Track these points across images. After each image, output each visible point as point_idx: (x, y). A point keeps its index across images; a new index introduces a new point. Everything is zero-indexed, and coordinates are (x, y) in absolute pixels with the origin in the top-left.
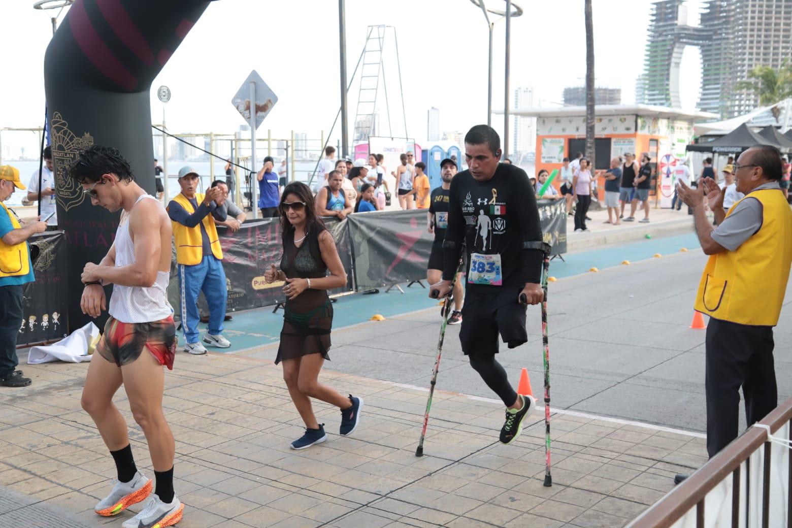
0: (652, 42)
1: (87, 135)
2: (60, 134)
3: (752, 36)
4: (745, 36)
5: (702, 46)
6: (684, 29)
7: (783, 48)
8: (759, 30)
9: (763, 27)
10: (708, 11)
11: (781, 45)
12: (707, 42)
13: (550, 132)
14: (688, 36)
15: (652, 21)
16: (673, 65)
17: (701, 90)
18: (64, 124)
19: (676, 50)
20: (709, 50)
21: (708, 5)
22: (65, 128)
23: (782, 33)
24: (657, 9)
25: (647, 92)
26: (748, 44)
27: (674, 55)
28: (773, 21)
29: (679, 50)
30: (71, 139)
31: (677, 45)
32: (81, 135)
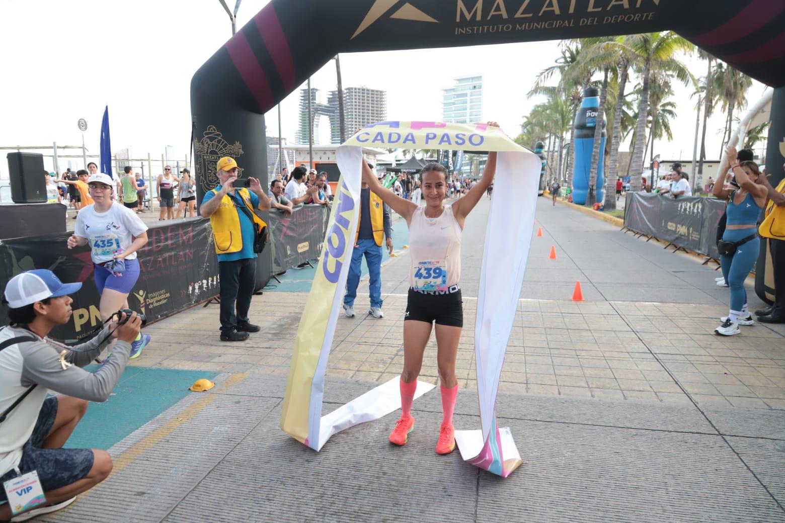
0: (303, 112)
1: (238, 143)
2: (213, 142)
3: (356, 112)
4: (352, 112)
5: (330, 116)
6: (320, 106)
7: (372, 119)
8: (359, 109)
9: (361, 107)
10: (331, 96)
11: (370, 118)
12: (332, 114)
13: (304, 159)
14: (323, 110)
15: (302, 100)
16: (315, 126)
17: (331, 141)
18: (219, 135)
19: (316, 117)
20: (334, 119)
21: (331, 93)
22: (220, 138)
23: (370, 112)
24: (304, 93)
25: (301, 140)
26: (354, 117)
27: (315, 120)
28: (366, 104)
29: (318, 118)
30: (225, 146)
31: (316, 114)
32: (232, 143)
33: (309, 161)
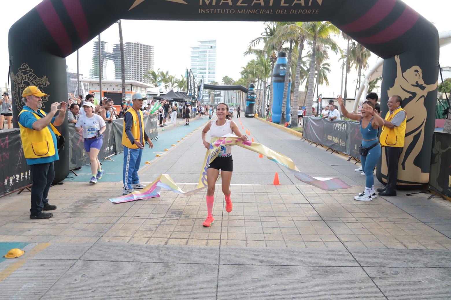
0: (95, 57)
1: (45, 77)
2: (26, 75)
3: (132, 59)
4: (130, 59)
5: (114, 61)
6: (107, 53)
7: (144, 64)
8: (135, 57)
9: (136, 56)
10: (116, 48)
11: (143, 63)
12: (116, 59)
13: (95, 89)
14: (109, 56)
15: (94, 49)
16: (103, 66)
17: (115, 77)
18: (31, 71)
19: (104, 61)
20: (117, 62)
21: (116, 45)
22: (31, 73)
23: (143, 59)
24: (96, 44)
25: (94, 76)
26: (131, 62)
27: (104, 63)
28: (140, 54)
29: (105, 61)
30: (35, 79)
31: (105, 59)
32: (41, 77)
33: (99, 90)
